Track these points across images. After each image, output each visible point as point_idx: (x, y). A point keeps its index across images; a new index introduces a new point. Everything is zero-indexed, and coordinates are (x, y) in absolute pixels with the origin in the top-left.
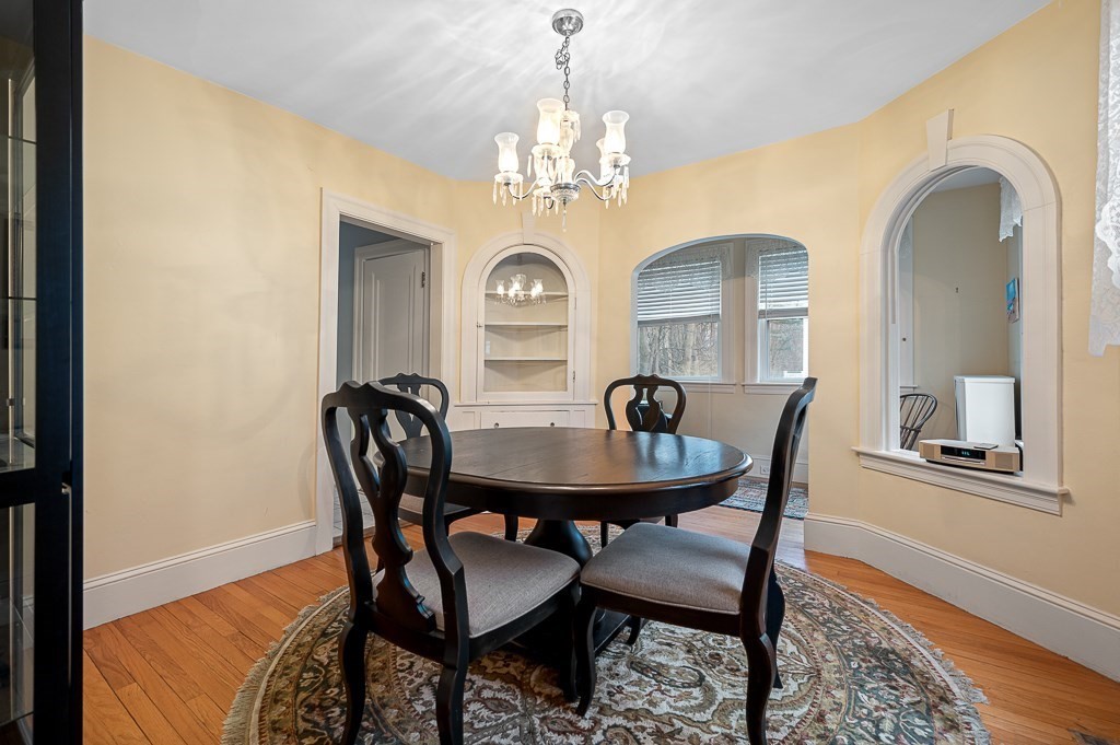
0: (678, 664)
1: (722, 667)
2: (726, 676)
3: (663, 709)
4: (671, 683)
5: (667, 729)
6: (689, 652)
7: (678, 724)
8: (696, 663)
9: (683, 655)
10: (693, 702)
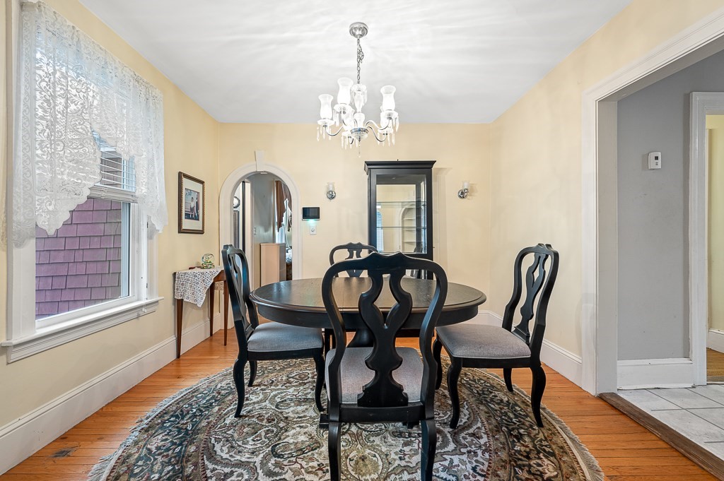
0: (292, 409)
1: (266, 416)
2: (264, 412)
3: (291, 390)
4: (291, 400)
5: (288, 385)
6: (287, 418)
7: (284, 387)
8: (281, 413)
9: (291, 415)
10: (279, 396)
